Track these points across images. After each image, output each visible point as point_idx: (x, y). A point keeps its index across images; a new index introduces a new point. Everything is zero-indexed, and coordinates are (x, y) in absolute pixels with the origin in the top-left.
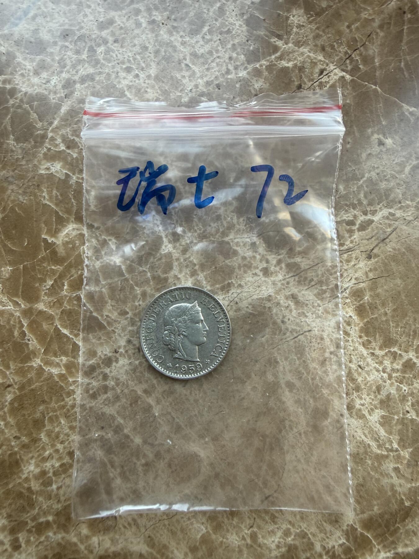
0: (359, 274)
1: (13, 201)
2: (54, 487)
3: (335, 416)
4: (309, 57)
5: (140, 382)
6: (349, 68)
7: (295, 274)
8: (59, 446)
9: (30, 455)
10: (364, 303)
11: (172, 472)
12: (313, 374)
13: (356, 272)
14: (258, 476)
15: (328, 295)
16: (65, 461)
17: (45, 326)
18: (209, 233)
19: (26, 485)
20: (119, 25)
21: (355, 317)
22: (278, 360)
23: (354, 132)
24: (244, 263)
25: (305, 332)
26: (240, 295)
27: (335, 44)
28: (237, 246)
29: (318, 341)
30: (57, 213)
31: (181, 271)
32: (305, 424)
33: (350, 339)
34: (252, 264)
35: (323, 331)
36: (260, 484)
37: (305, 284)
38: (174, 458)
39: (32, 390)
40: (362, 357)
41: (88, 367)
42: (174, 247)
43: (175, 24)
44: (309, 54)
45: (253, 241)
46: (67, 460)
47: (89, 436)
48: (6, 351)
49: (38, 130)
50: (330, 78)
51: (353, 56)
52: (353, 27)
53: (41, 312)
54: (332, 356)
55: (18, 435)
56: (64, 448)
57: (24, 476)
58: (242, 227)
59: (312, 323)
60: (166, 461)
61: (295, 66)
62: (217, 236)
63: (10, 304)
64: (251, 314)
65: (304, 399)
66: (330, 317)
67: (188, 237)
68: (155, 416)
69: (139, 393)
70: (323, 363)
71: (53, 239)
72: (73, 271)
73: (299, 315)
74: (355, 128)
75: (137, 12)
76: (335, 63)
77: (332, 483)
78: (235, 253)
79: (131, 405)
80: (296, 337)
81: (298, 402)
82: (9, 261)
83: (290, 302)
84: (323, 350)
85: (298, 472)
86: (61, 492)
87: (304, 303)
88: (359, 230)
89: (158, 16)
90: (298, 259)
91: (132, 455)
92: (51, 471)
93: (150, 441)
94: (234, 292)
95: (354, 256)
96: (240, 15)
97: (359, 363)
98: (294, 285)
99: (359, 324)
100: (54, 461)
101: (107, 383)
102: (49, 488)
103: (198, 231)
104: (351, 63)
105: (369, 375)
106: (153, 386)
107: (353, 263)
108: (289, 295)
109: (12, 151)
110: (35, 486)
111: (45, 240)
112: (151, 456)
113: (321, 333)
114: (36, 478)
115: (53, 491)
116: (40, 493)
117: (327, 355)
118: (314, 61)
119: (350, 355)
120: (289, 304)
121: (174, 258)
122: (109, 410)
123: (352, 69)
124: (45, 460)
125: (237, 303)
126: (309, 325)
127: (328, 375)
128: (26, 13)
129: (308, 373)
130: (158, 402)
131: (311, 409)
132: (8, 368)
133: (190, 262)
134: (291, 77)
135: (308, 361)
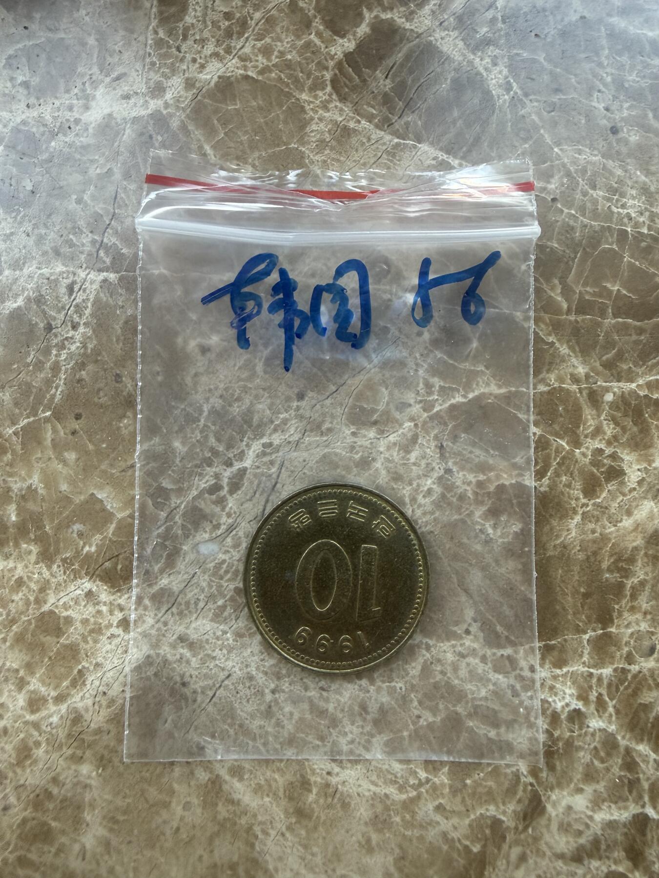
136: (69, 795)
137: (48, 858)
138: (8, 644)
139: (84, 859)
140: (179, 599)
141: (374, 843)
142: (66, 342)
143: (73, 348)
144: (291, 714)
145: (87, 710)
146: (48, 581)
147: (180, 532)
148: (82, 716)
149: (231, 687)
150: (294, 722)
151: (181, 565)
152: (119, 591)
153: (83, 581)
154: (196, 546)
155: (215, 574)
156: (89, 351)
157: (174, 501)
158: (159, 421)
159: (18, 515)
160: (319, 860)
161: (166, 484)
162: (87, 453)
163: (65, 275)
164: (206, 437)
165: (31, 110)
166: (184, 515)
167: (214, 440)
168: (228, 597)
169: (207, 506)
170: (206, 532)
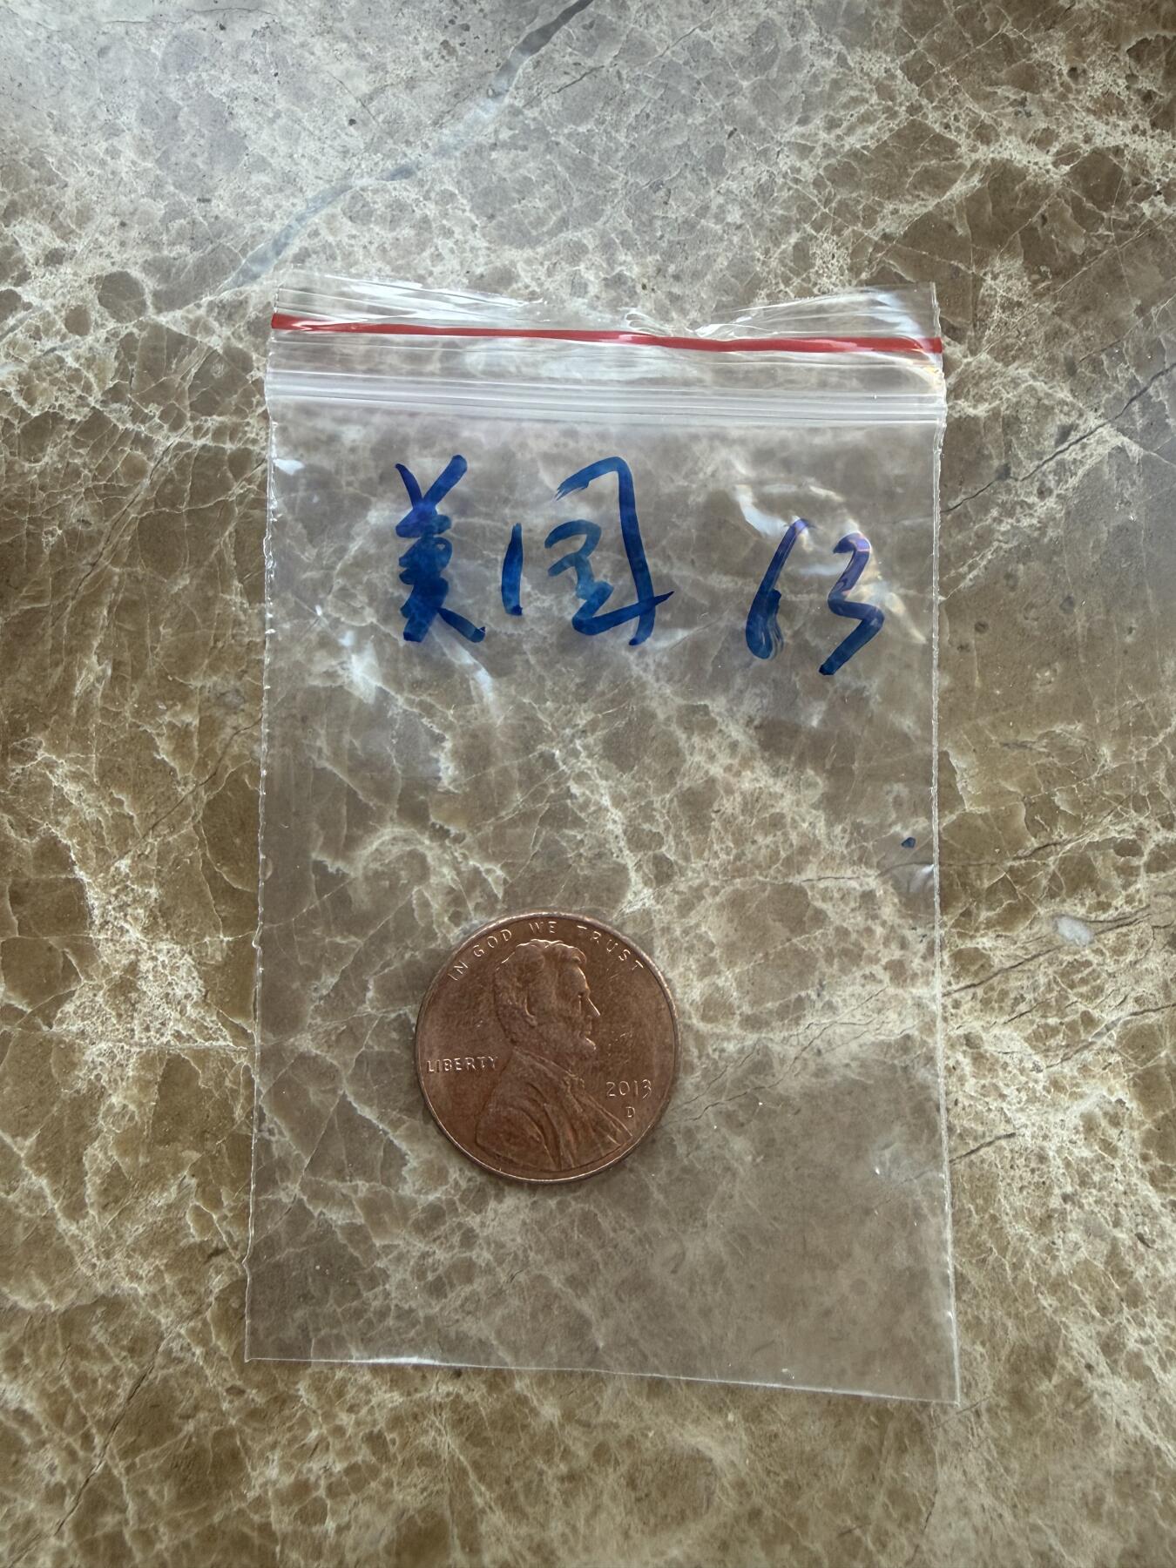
0: (1147, 987)
1: (238, 758)
2: (330, 1524)
3: (1070, 1367)
4: (1032, 389)
5: (560, 1256)
6: (1140, 423)
7: (976, 981)
8: (345, 1419)
9: (269, 1439)
10: (1158, 1067)
11: (638, 1500)
12: (1015, 1253)
13: (1137, 982)
14: (863, 1520)
15: (1060, 1039)
16: (359, 1459)
17: (314, 1095)
18: (752, 861)
19: (256, 1518)
20: (527, 287)
21: (1132, 1104)
22: (926, 1211)
23: (1145, 602)
24: (842, 945)
25: (999, 1138)
26: (829, 1031)
27: (1103, 357)
28: (824, 900)
29: (1033, 1165)
30: (352, 794)
31: (673, 962)
32: (990, 1387)
33: (1117, 1163)
34: (863, 949)
35: (1045, 1137)
36: (869, 1541)
37: (1001, 1008)
38: (644, 1463)
39: (278, 1266)
40: (1148, 1212)
41: (424, 1210)
42: (659, 898)
43: (676, 290)
44: (1031, 382)
45: (866, 888)
46: (363, 1455)
47: (424, 1394)
48: (213, 1158)
49: (307, 567)
50: (1087, 452)
51: (1151, 391)
52: (1153, 310)
53: (303, 1058)
54: (1068, 1207)
55: (239, 1383)
56: (358, 1423)
57: (251, 1495)
58: (840, 848)
59: (1019, 1115)
60: (623, 1469)
61: (995, 414)
62: (772, 872)
63: (225, 1032)
64: (855, 1082)
65: (991, 1319)
66: (1064, 1099)
67: (694, 871)
68: (597, 1349)
69: (556, 1283)
70: (1043, 1224)
71: (340, 864)
72: (391, 951)
73: (984, 1091)
74: (1149, 591)
75: (577, 252)
76: (1102, 410)
77: (1058, 1546)
78: (819, 918)
79: (534, 1316)
80: (973, 1152)
81: (972, 1326)
82: (224, 920)
83: (960, 1057)
84: (1045, 1188)
85: (966, 1513)
86: (349, 1539)
87: (997, 1061)
88: (1149, 868)
89: (631, 266)
90: (985, 942)
91: (533, 1449)
92: (323, 1483)
93: (581, 1413)
94: (814, 1023)
95: (1134, 937)
96: (850, 269)
97: (1140, 1229)
98: (972, 1010)
99: (1142, 1123)
100: (331, 1456)
101: (474, 1254)
102: (314, 1529)
103: (723, 856)
104: (1143, 410)
105: (1164, 1262)
106: (594, 1267)
107: (1130, 957)
108: (959, 1037)
109: (237, 623)
110: (281, 1520)
111: (320, 867)
112: (582, 1454)
113: (1039, 1141)
114: (285, 1499)
115: (326, 1535)
116: (293, 1539)
117: (1055, 1202)
118: (1046, 402)
119: (1116, 1205)
120: (957, 1062)
121: (656, 925)
122: (475, 1328)
123: (1147, 429)
124: (307, 1453)
125: (819, 1052)
126: (1008, 1121)
127: (1054, 1258)
128: (279, 246)
129: (1003, 1250)
130: (605, 1312)
131: (1007, 1348)
132: (216, 1203)
133: (700, 937)
134: (983, 446)
135: (1006, 1219)
136: (699, 1167)
137: (626, 1240)
138: (718, 899)
139: (674, 1272)
140: (995, 980)
141: (1105, 1508)
142: (1018, 509)
143: (1026, 522)
144: (1077, 1246)
145: (782, 1061)
146: (819, 843)
147: (1044, 882)
148: (771, 1067)
149: (1007, 1153)
150: (1074, 1260)
151: (1022, 932)
152: (914, 917)
153: (869, 872)
154: (1056, 917)
155: (1064, 974)
156: (1046, 540)
157: (1060, 832)
158: (1096, 700)
159: (823, 722)
160: (1012, 1482)
161: (1060, 800)
162: (968, 688)
163: (1066, 408)
164: (1153, 766)
165: (1136, 138)
166: (1064, 860)
167: (1162, 776)
168: (1066, 1020)
169: (1103, 865)
170: (1083, 904)
